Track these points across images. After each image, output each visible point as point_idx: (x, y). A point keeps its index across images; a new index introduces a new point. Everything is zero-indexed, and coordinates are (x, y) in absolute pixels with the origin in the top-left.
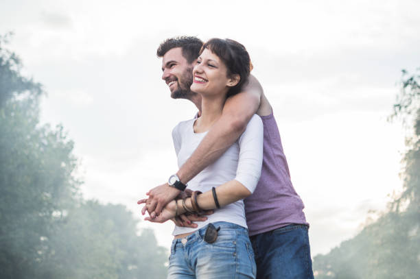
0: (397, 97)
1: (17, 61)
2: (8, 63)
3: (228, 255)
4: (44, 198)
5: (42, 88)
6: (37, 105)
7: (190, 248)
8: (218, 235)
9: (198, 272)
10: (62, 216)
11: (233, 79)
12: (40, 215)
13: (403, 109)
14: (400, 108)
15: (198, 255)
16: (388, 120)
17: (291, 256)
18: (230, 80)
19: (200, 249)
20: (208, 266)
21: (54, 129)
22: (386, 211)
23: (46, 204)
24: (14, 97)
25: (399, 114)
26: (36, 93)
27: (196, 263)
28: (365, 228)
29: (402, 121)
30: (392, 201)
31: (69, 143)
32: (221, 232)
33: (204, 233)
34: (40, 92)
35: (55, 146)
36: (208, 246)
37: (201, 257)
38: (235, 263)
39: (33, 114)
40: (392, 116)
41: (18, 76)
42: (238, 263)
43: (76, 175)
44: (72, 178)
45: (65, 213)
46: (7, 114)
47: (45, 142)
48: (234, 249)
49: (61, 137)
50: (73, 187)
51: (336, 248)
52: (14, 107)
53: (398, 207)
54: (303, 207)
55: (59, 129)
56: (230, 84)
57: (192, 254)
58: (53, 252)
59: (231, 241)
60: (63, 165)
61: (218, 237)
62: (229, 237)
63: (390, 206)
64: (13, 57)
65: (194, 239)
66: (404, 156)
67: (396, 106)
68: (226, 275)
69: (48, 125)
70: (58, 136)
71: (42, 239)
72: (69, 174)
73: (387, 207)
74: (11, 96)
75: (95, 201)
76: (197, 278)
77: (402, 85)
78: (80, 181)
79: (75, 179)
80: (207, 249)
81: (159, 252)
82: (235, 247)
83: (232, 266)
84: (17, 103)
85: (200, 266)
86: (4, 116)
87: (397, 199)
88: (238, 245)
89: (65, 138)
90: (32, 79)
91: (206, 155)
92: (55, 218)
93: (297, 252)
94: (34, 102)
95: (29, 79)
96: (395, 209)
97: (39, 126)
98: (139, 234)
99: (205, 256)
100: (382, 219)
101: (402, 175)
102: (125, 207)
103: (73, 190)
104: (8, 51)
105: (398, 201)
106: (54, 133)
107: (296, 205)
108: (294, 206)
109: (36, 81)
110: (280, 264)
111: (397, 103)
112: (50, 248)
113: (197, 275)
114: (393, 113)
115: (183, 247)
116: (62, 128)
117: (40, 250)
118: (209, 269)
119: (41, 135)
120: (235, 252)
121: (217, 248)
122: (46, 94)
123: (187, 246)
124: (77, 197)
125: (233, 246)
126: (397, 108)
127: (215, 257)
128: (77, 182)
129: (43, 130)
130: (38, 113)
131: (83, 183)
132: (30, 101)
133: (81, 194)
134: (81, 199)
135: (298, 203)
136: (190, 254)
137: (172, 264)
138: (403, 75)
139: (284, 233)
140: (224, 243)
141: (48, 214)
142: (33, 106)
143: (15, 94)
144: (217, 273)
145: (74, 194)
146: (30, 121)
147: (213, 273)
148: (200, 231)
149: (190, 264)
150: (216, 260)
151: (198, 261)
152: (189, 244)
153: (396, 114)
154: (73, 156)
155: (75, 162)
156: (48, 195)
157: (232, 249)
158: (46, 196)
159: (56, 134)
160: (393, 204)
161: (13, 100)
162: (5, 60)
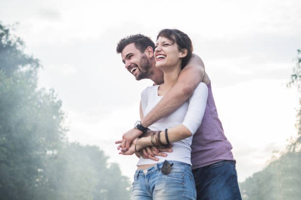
0: (294, 69)
1: (21, 43)
2: (15, 44)
3: (178, 183)
4: (41, 141)
5: (39, 63)
6: (36, 74)
7: (149, 177)
8: (171, 169)
9: (155, 194)
10: (53, 154)
11: (183, 53)
12: (38, 153)
13: (298, 78)
14: (296, 77)
15: (156, 182)
16: (287, 86)
17: (223, 185)
18: (181, 53)
19: (157, 178)
20: (163, 191)
21: (48, 91)
22: (285, 151)
23: (42, 145)
24: (19, 69)
25: (295, 82)
26: (35, 66)
27: (153, 188)
28: (271, 163)
29: (297, 87)
30: (290, 144)
31: (58, 102)
32: (174, 167)
33: (161, 167)
34: (38, 65)
35: (48, 104)
36: (164, 176)
37: (158, 184)
38: (182, 189)
39: (33, 81)
40: (290, 83)
41: (22, 54)
42: (185, 190)
43: (64, 124)
44: (61, 127)
45: (55, 152)
46: (14, 81)
47: (42, 101)
48: (182, 180)
49: (53, 98)
50: (62, 133)
51: (250, 178)
52: (20, 76)
53: (294, 148)
54: (232, 148)
55: (51, 92)
56: (181, 55)
57: (151, 181)
58: (47, 180)
59: (181, 174)
60: (54, 117)
61: (172, 170)
62: (180, 171)
63: (289, 147)
64: (19, 40)
65: (153, 170)
66: (298, 112)
67: (293, 76)
68: (175, 198)
69: (44, 89)
70: (51, 96)
71: (39, 170)
72: (58, 124)
73: (287, 148)
74: (18, 68)
75: (77, 143)
76: (153, 199)
77: (298, 61)
78: (67, 129)
79: (63, 128)
80: (163, 178)
81: (123, 180)
82: (183, 178)
83: (180, 191)
84: (21, 73)
85: (156, 191)
86: (12, 83)
87: (293, 143)
88: (185, 177)
89: (55, 98)
90: (32, 56)
91: (162, 109)
92: (49, 155)
93: (227, 181)
94: (34, 72)
95: (30, 56)
96: (292, 150)
97: (37, 90)
98: (108, 167)
99: (162, 183)
100: (282, 157)
101: (297, 126)
102: (98, 148)
103: (62, 136)
104: (15, 36)
105: (295, 144)
106: (48, 94)
107: (226, 147)
108: (225, 148)
109: (35, 58)
110: (215, 190)
111: (293, 74)
112: (45, 177)
113: (154, 196)
114: (291, 81)
115: (144, 176)
116: (53, 91)
117: (37, 178)
118: (164, 193)
119: (39, 96)
120: (183, 182)
121: (170, 178)
122: (42, 66)
123: (147, 176)
124: (64, 141)
125: (181, 177)
126: (294, 78)
127: (168, 184)
128: (64, 130)
129: (40, 93)
130: (36, 80)
131: (68, 130)
132: (31, 72)
133: (67, 139)
134: (67, 142)
135: (228, 146)
136: (149, 181)
137: (135, 188)
138: (298, 54)
139: (218, 167)
140: (176, 175)
141: (43, 152)
142: (33, 75)
143: (20, 66)
144: (169, 196)
145: (62, 138)
146: (30, 86)
147: (167, 196)
148: (158, 165)
149: (149, 189)
150: (170, 187)
151: (156, 186)
152: (149, 174)
153: (293, 81)
154: (62, 111)
155: (63, 116)
156: (44, 139)
157: (180, 180)
158: (42, 140)
159: (49, 96)
160: (291, 146)
161: (18, 71)
162: (13, 42)
